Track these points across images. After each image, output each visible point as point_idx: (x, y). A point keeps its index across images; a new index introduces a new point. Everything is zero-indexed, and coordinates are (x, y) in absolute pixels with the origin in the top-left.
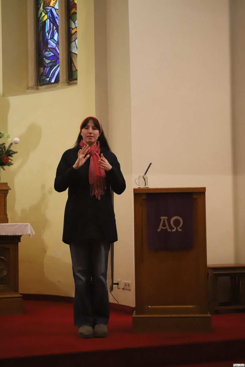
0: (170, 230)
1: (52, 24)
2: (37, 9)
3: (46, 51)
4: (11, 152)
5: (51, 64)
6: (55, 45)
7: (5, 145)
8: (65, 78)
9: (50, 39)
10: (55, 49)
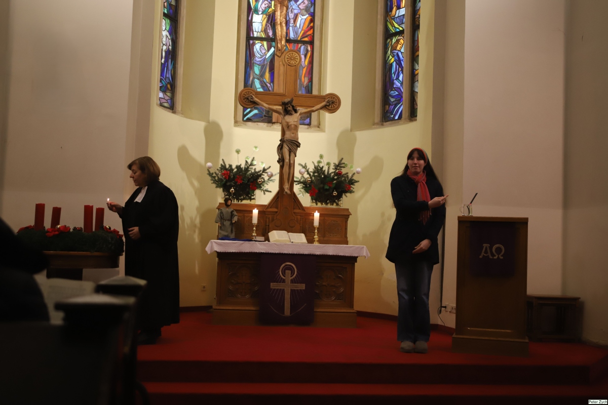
0: (491, 257)
1: (398, 66)
2: (385, 52)
3: (392, 90)
4: (353, 181)
5: (395, 103)
6: (399, 85)
7: (349, 174)
8: (407, 115)
9: (396, 79)
10: (399, 88)
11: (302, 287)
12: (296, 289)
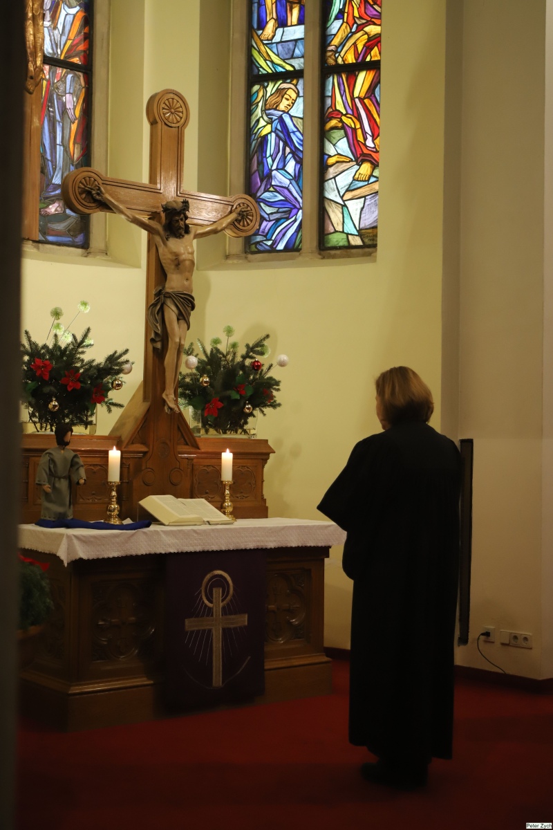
5: (277, 216)
6: (287, 181)
8: (315, 244)
11: (243, 620)
12: (232, 626)
